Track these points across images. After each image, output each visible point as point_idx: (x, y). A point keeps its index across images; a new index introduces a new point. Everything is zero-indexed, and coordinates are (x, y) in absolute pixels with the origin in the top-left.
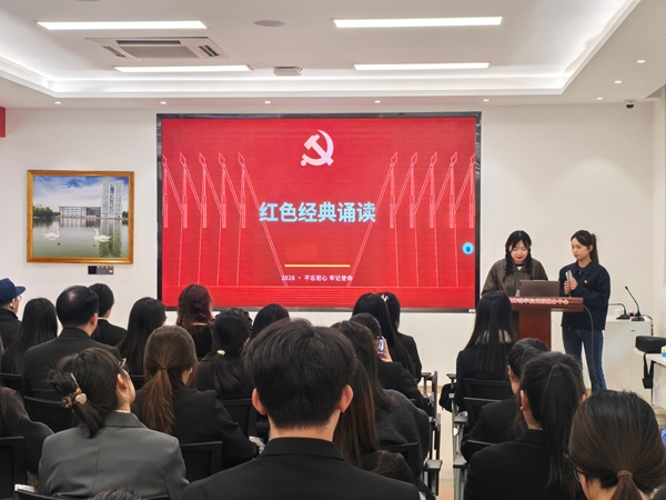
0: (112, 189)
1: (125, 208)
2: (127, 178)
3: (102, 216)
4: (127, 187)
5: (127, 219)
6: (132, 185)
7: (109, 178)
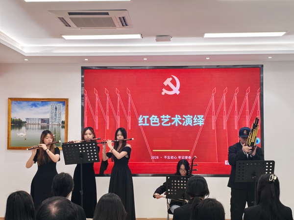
0: (56, 108)
1: (63, 119)
2: (64, 102)
3: (50, 123)
4: (65, 107)
5: (64, 125)
6: (67, 106)
7: (55, 102)
